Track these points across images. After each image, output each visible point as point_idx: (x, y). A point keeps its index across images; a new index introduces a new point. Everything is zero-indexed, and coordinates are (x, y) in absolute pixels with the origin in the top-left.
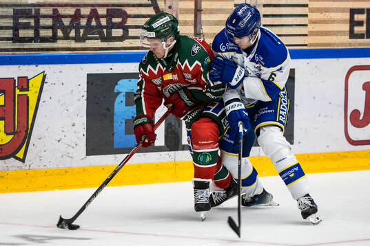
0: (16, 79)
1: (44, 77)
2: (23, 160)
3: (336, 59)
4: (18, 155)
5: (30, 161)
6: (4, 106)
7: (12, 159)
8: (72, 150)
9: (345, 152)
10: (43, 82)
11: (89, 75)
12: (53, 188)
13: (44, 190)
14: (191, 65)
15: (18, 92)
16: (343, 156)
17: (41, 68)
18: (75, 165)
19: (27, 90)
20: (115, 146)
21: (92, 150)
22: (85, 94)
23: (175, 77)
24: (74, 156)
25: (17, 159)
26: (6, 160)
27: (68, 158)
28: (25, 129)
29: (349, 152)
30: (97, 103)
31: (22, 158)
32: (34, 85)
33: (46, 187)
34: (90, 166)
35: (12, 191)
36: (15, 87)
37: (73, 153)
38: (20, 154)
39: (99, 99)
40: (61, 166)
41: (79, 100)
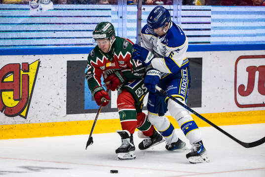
0: (21, 64)
1: (39, 63)
2: (25, 117)
3: (229, 52)
4: (22, 114)
5: (30, 118)
6: (13, 82)
7: (18, 117)
8: (57, 111)
9: (234, 112)
10: (39, 66)
11: (68, 62)
12: (45, 135)
13: (39, 137)
14: (124, 55)
15: (22, 73)
16: (234, 115)
17: (37, 57)
18: (59, 120)
19: (28, 71)
20: (85, 108)
21: (70, 111)
22: (66, 74)
23: (114, 65)
24: (58, 114)
25: (22, 116)
26: (14, 117)
27: (55, 116)
28: (27, 97)
29: (237, 112)
30: (74, 80)
31: (24, 115)
32: (33, 68)
33: (40, 135)
34: (69, 121)
35: (18, 137)
36: (20, 69)
37: (58, 113)
38: (23, 114)
39: (75, 77)
40: (50, 121)
41: (62, 78)
